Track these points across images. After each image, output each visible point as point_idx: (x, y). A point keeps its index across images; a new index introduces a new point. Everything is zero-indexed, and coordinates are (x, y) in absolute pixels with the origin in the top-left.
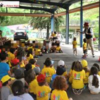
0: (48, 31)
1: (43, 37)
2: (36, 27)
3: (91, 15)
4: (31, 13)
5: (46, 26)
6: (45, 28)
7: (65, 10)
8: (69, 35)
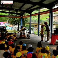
0: (18, 26)
1: (15, 30)
3: (43, 17)
4: (9, 16)
5: (18, 23)
6: (17, 24)
7: (29, 14)
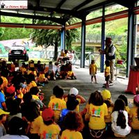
0: (56, 49)
1: (49, 58)
2: (40, 43)
3: (117, 28)
4: (33, 24)
5: (54, 41)
6: (52, 45)
7: (81, 21)
8: (85, 56)
